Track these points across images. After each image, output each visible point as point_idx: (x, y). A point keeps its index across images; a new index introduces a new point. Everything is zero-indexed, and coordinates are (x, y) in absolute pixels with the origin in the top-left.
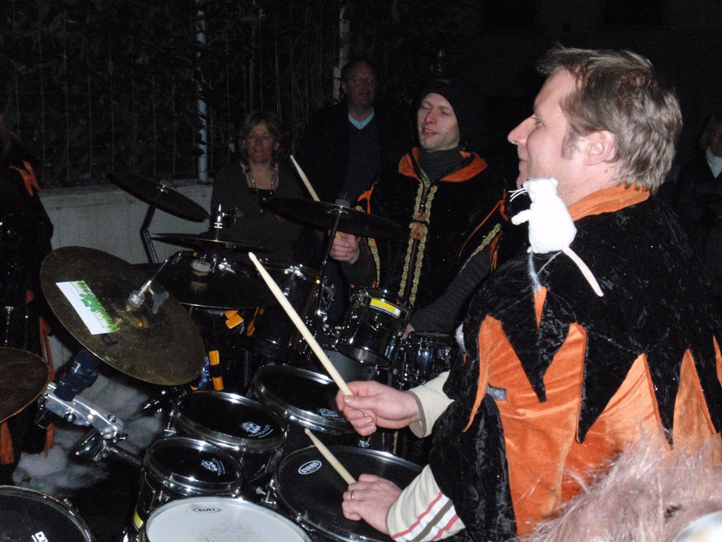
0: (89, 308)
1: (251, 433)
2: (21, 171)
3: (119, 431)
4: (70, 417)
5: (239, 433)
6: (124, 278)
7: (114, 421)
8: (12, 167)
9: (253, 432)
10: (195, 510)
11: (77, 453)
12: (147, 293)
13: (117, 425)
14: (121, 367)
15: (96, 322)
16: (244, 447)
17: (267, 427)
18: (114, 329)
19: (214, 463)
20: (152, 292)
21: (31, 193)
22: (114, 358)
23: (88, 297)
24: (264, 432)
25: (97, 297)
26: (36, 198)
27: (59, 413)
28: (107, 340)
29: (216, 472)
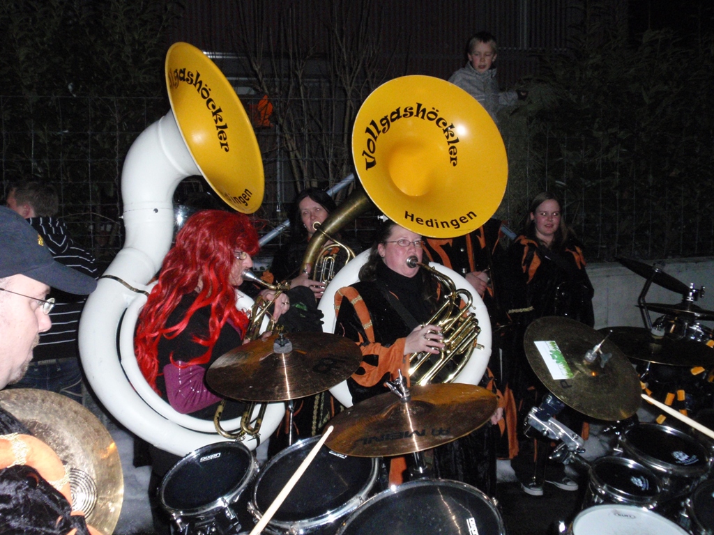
0: (555, 360)
1: (679, 460)
2: (574, 253)
3: (580, 446)
4: (545, 433)
5: (668, 459)
6: (586, 340)
7: (576, 439)
8: (567, 250)
9: (681, 459)
10: (615, 514)
11: (550, 458)
12: (598, 352)
13: (578, 442)
14: (572, 404)
15: (558, 370)
16: (671, 470)
17: (694, 457)
18: (571, 376)
19: (642, 480)
20: (601, 352)
21: (580, 267)
22: (567, 397)
23: (556, 353)
24: (690, 460)
25: (562, 353)
26: (583, 271)
27: (538, 429)
28: (564, 384)
29: (641, 487)
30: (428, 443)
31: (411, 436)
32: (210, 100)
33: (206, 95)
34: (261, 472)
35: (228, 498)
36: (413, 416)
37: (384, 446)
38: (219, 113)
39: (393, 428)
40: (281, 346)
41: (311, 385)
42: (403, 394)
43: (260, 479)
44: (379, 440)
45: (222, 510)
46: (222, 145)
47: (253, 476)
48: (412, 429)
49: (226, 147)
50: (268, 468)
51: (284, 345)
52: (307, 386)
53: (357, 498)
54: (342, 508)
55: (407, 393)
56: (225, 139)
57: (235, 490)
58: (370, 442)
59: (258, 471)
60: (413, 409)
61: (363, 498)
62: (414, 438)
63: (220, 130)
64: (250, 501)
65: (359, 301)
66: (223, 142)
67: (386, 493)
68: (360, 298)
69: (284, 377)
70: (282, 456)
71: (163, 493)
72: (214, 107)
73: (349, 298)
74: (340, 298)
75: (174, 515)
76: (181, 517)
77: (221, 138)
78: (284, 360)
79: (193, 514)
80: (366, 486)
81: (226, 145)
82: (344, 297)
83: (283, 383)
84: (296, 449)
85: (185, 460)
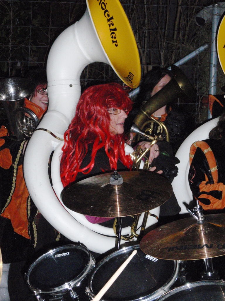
30: (214, 253)
31: (202, 247)
32: (106, 11)
33: (104, 7)
34: (96, 267)
35: (72, 284)
36: (205, 234)
37: (182, 254)
38: (111, 20)
39: (190, 242)
40: (115, 179)
41: (134, 208)
42: (199, 218)
43: (95, 272)
44: (179, 249)
45: (68, 292)
46: (113, 42)
47: (91, 269)
48: (204, 242)
49: (116, 43)
50: (102, 264)
51: (117, 179)
52: (132, 209)
53: (162, 290)
54: (151, 296)
55: (202, 218)
56: (115, 38)
57: (78, 278)
58: (173, 250)
59: (95, 266)
60: (206, 230)
61: (167, 291)
62: (205, 249)
63: (112, 31)
64: (88, 287)
65: (209, 152)
66: (114, 40)
67: (183, 288)
68: (210, 149)
69: (116, 201)
70: (111, 257)
71: (29, 276)
72: (108, 16)
73: (202, 149)
74: (195, 149)
75: (35, 292)
76: (40, 294)
77: (112, 37)
78: (117, 190)
79: (48, 292)
80: (169, 282)
81: (116, 42)
82: (198, 148)
83: (115, 206)
84: (121, 253)
85: (45, 256)
